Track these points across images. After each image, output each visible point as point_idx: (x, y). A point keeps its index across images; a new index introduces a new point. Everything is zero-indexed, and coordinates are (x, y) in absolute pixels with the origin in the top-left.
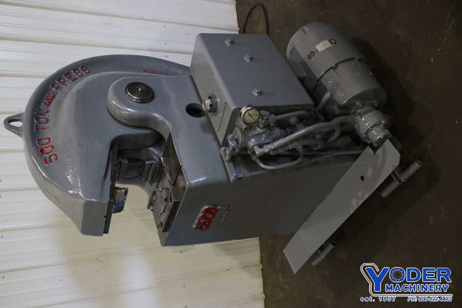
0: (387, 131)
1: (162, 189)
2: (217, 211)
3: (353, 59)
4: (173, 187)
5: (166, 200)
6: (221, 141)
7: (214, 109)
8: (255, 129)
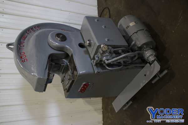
0: (155, 57)
1: (68, 75)
2: (88, 85)
3: (144, 29)
4: (72, 74)
5: (69, 79)
6: (92, 58)
7: (90, 45)
8: (106, 53)
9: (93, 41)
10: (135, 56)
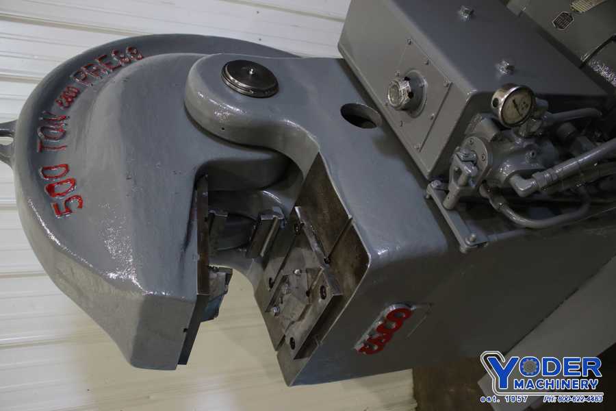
1: (301, 271)
4: (328, 265)
5: (308, 293)
6: (427, 171)
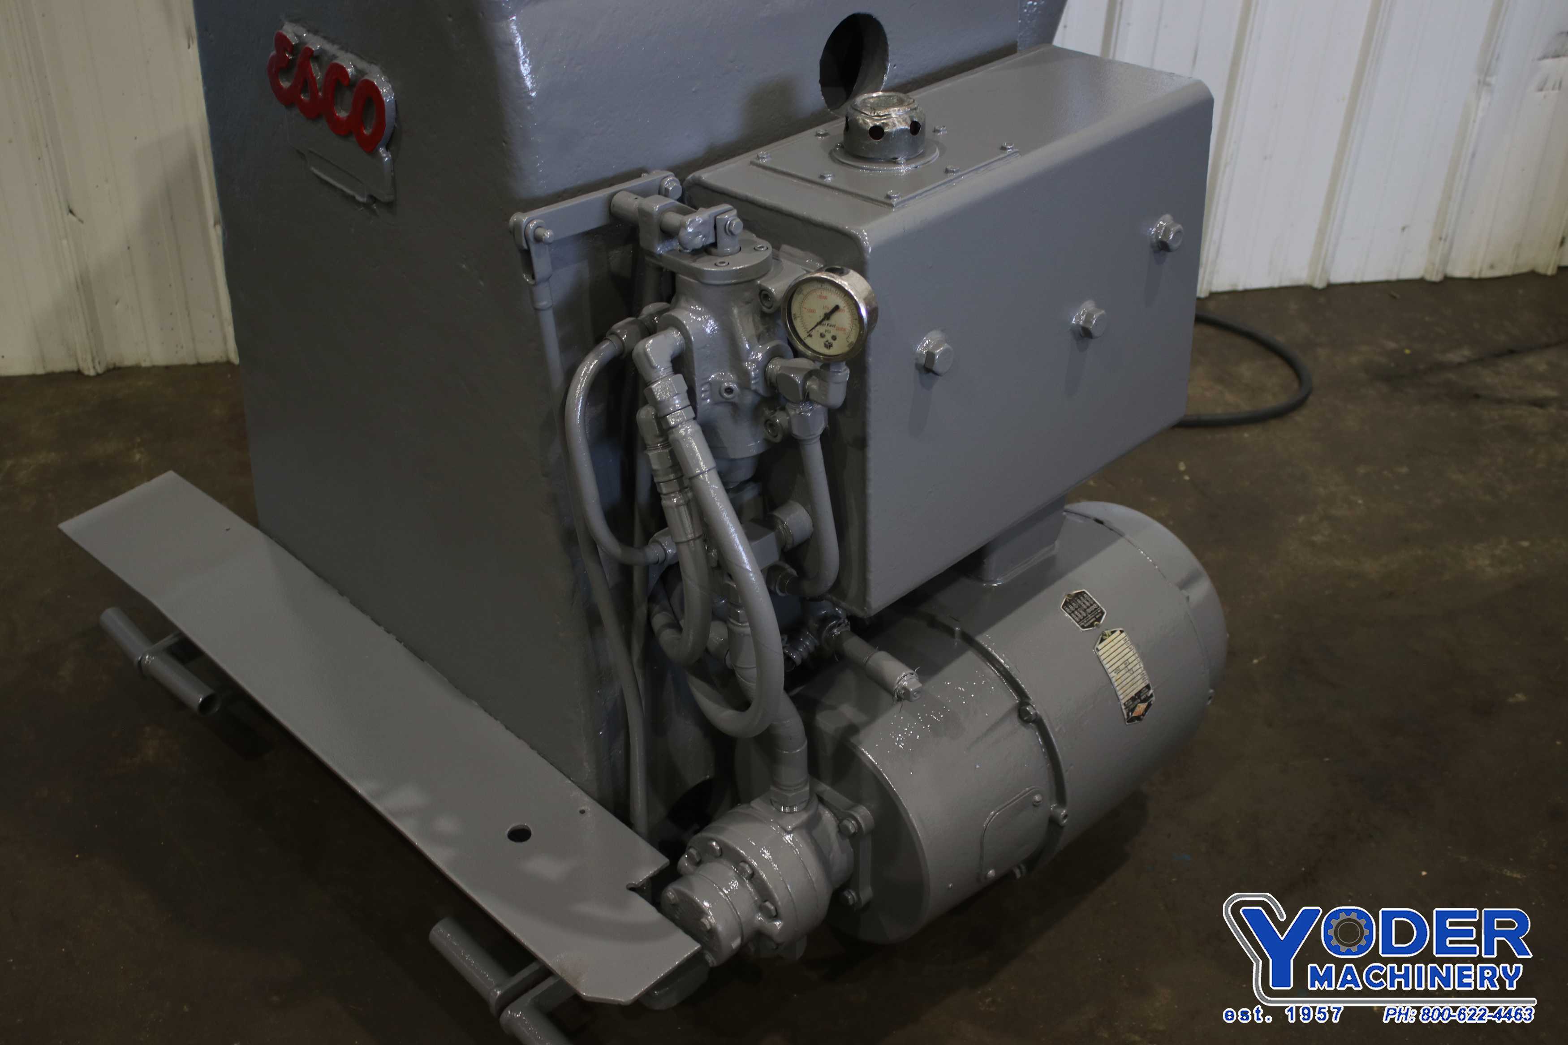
0: (736, 943)
2: (369, 146)
3: (1060, 797)
6: (707, 175)
7: (863, 144)
8: (760, 338)
9: (914, 183)
10: (742, 703)
